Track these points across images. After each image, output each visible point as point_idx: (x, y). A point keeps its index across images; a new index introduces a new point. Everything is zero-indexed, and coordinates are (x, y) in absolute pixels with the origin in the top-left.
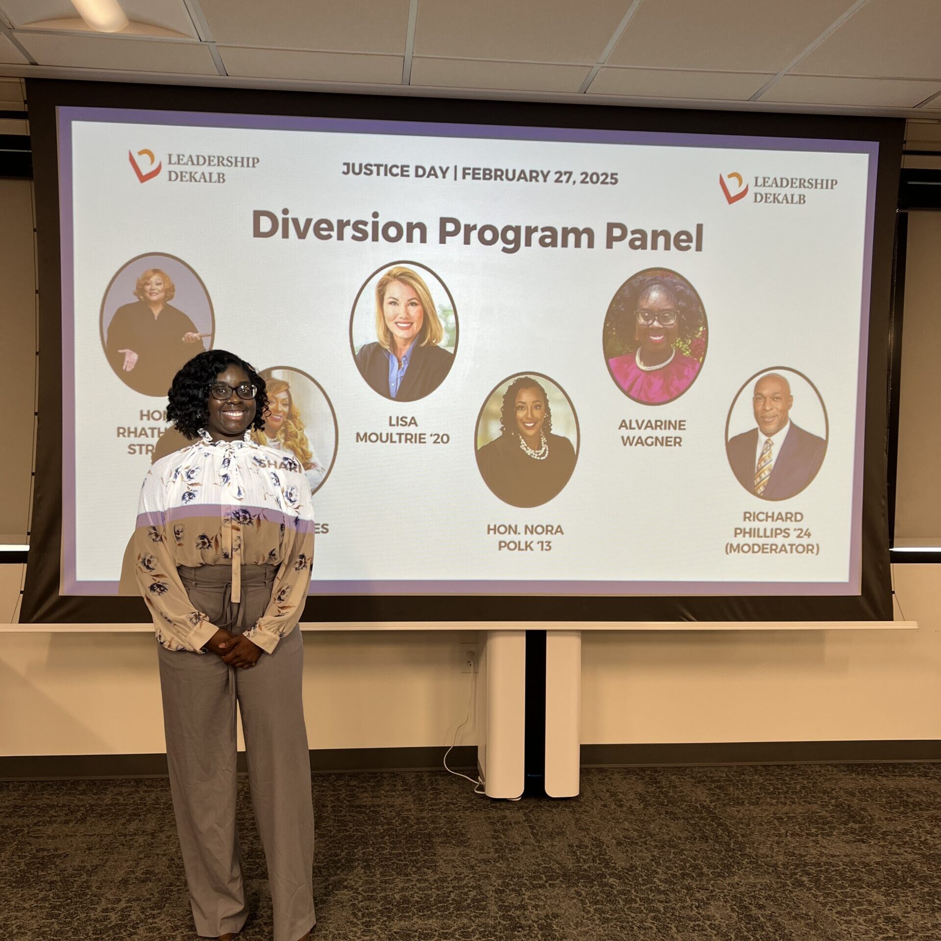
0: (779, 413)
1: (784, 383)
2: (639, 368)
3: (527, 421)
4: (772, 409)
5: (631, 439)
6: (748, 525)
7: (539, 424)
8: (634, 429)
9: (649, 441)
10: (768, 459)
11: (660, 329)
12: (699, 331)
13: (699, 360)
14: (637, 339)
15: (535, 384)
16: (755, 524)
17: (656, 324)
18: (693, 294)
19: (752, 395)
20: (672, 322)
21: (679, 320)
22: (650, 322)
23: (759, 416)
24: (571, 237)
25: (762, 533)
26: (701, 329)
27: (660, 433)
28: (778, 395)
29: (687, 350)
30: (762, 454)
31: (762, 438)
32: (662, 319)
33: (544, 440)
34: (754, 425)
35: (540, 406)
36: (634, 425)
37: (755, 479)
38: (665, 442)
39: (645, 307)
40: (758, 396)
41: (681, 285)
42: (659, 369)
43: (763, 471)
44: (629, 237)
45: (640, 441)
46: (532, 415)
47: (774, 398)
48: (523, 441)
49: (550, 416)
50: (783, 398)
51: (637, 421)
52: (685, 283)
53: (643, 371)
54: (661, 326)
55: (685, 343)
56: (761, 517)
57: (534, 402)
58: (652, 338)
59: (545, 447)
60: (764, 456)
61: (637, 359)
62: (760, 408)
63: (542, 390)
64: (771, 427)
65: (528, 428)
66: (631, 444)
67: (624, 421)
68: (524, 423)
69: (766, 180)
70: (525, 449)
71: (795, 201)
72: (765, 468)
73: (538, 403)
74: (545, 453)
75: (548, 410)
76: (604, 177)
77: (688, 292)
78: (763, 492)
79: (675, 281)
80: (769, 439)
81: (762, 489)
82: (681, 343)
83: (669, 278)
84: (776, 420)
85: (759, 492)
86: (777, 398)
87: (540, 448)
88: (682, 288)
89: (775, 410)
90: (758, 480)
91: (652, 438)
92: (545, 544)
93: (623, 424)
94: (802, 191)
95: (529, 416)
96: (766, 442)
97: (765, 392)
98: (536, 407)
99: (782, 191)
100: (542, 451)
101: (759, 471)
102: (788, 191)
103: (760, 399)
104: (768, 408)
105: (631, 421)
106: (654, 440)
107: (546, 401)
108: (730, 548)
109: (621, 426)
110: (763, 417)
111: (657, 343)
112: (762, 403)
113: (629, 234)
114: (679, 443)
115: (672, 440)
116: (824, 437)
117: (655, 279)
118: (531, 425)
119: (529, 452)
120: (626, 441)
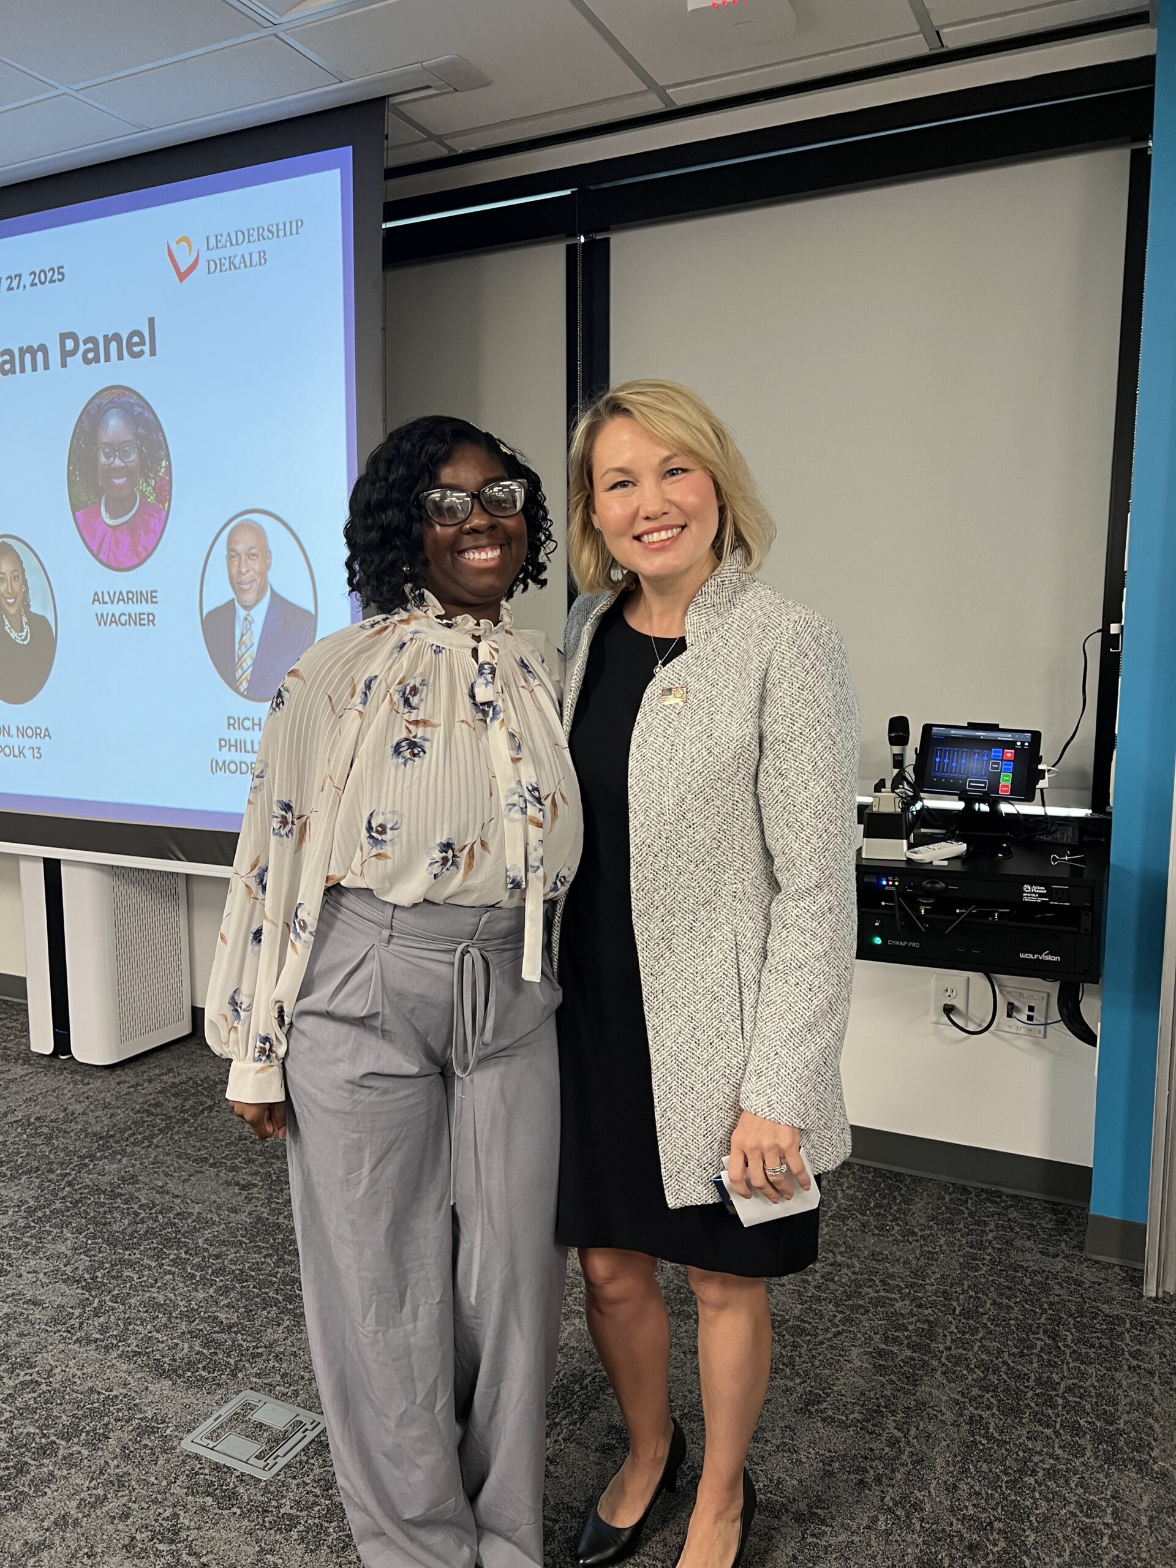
0: (257, 577)
1: (259, 532)
2: (107, 524)
3: (9, 596)
4: (248, 571)
5: (105, 616)
6: (233, 735)
7: (19, 599)
8: (107, 603)
9: (123, 619)
10: (249, 643)
11: (122, 468)
12: (162, 467)
13: (164, 507)
14: (100, 484)
15: (10, 549)
16: (240, 735)
17: (118, 462)
18: (151, 417)
19: (226, 553)
20: (133, 457)
21: (140, 452)
22: (112, 459)
23: (235, 583)
24: (28, 358)
25: (249, 747)
26: (164, 464)
27: (133, 608)
28: (253, 551)
29: (152, 494)
30: (242, 635)
31: (241, 613)
32: (124, 455)
33: (25, 619)
34: (230, 595)
35: (18, 577)
36: (107, 599)
37: (237, 670)
38: (137, 620)
39: (105, 440)
40: (232, 554)
41: (138, 405)
42: (126, 522)
43: (245, 660)
44: (82, 348)
45: (115, 620)
46: (12, 589)
47: (251, 556)
48: (7, 622)
49: (28, 589)
50: (260, 554)
51: (109, 593)
52: (142, 403)
53: (109, 526)
54: (123, 464)
55: (148, 485)
56: (247, 724)
57: (12, 572)
58: (115, 480)
59: (26, 628)
60: (244, 638)
61: (103, 509)
62: (235, 570)
63: (18, 557)
64: (250, 598)
65: (10, 605)
66: (105, 624)
67: (96, 593)
68: (5, 599)
69: (219, 237)
70: (8, 631)
71: (254, 263)
72: (246, 656)
73: (16, 573)
74: (27, 635)
75: (25, 582)
76: (51, 272)
77: (146, 414)
78: (247, 689)
79: (132, 401)
80: (248, 615)
81: (245, 685)
82: (145, 485)
83: (125, 398)
84: (255, 585)
85: (242, 690)
86: (254, 555)
87: (22, 630)
88: (139, 409)
89: (251, 572)
90: (240, 672)
91: (125, 615)
92: (36, 751)
93: (96, 599)
94: (262, 245)
95: (10, 590)
96: (246, 619)
97: (239, 548)
98: (14, 578)
99: (239, 251)
100: (24, 634)
101: (240, 659)
102: (244, 249)
103: (234, 557)
104: (244, 570)
105: (103, 593)
106: (127, 618)
107: (23, 570)
108: (217, 766)
109: (94, 600)
110: (240, 583)
111: (120, 487)
112: (237, 563)
113: (81, 343)
114: (153, 621)
115: (145, 617)
116: (313, 611)
117: (111, 401)
118: (13, 600)
119: (13, 635)
120: (101, 620)
